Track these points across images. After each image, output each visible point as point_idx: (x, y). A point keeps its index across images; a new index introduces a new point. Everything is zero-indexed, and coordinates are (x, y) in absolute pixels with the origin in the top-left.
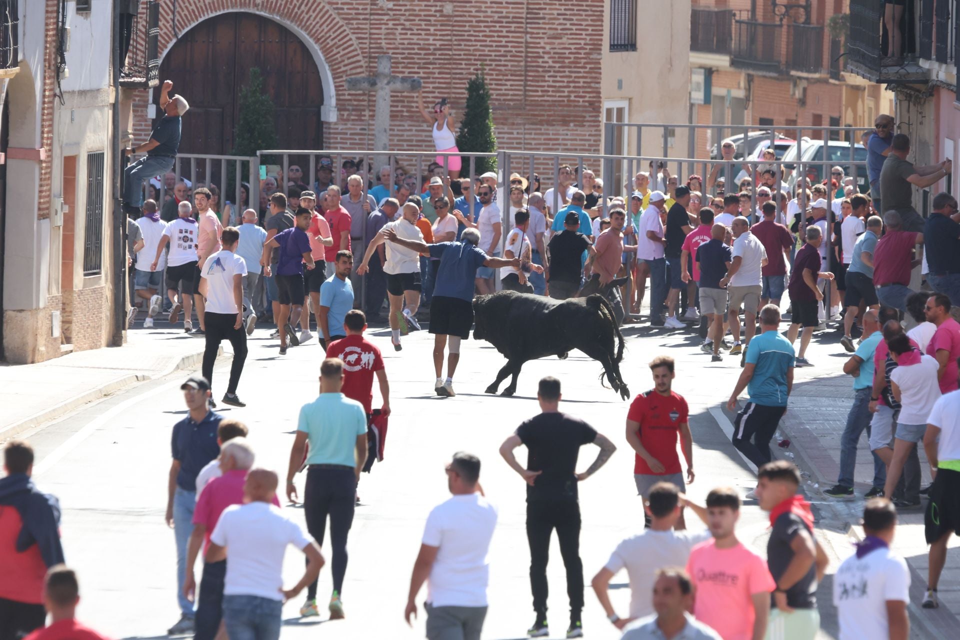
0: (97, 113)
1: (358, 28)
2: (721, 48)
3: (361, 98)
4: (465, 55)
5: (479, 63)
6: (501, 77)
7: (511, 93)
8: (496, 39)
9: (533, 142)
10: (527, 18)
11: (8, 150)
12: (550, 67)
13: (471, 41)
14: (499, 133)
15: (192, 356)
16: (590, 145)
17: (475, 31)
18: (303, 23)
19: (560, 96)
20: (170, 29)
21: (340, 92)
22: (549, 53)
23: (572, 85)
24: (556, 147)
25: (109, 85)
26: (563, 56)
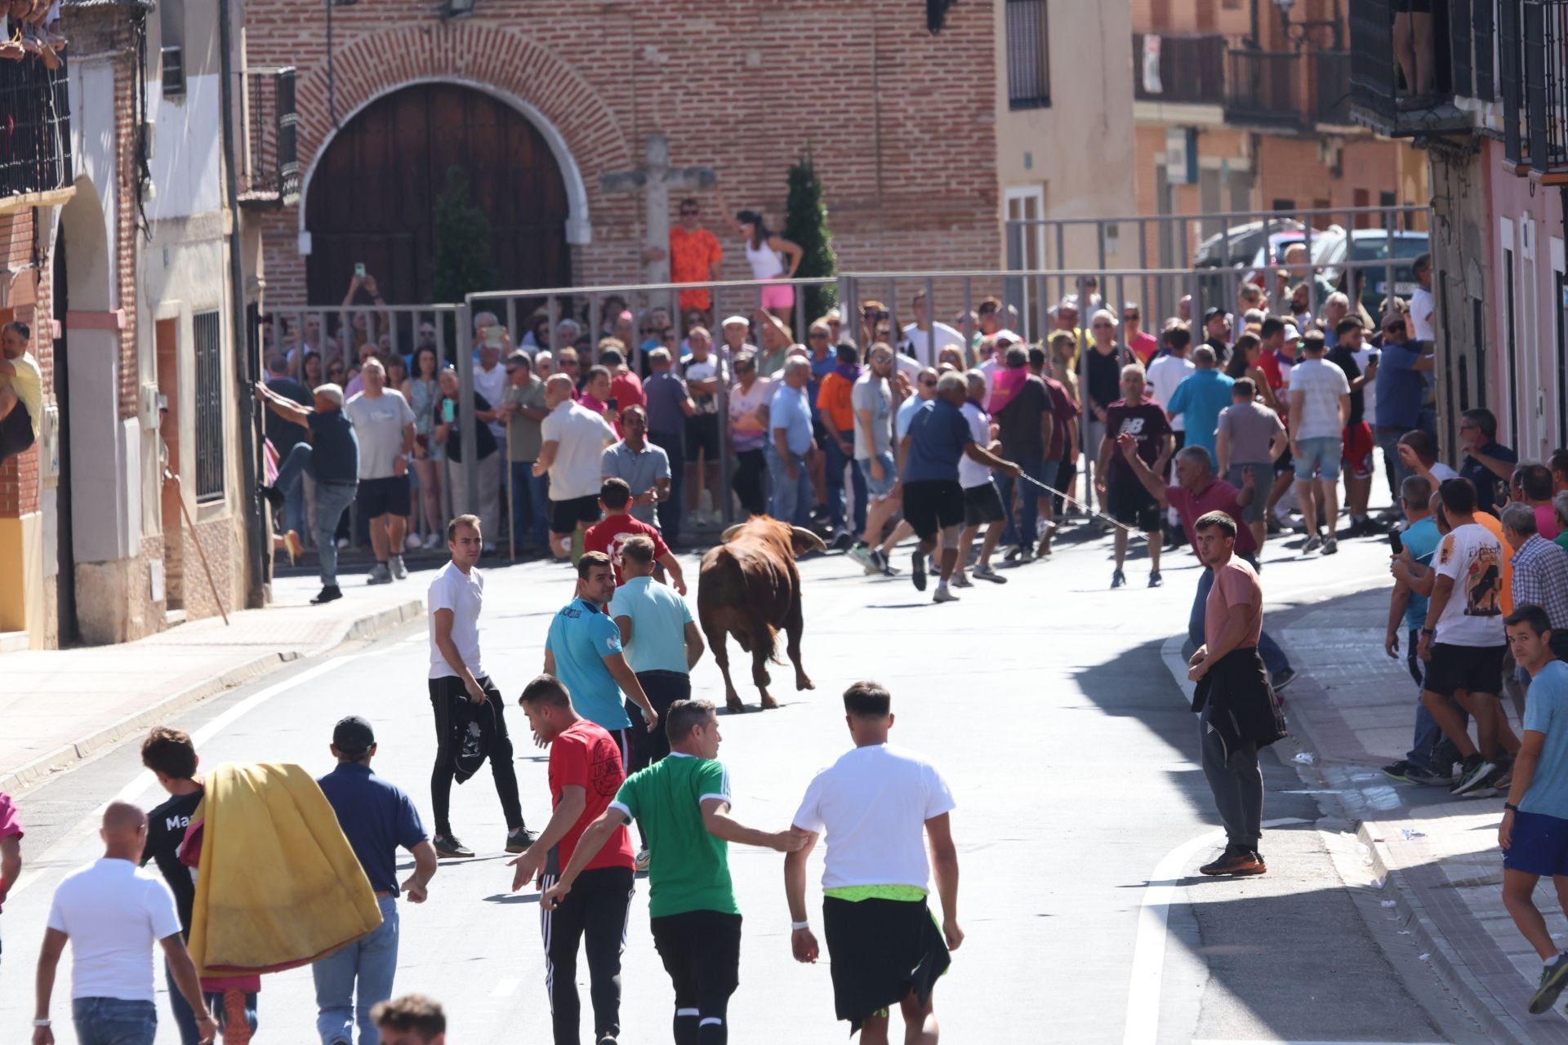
0: (204, 249)
1: (617, 97)
2: (1208, 94)
3: (627, 204)
4: (784, 128)
5: (805, 139)
6: (840, 160)
7: (857, 183)
8: (830, 101)
9: (897, 257)
10: (876, 67)
11: (69, 317)
12: (916, 139)
13: (790, 106)
14: (844, 246)
15: (371, 618)
16: (985, 258)
17: (797, 91)
18: (531, 93)
19: (934, 185)
20: (326, 114)
21: (595, 198)
22: (912, 118)
23: (952, 165)
24: (933, 263)
25: (222, 206)
26: (935, 121)
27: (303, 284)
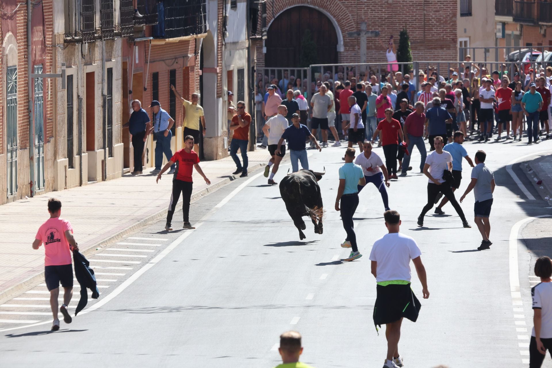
0: (241, 51)
1: (352, 11)
2: (509, 14)
3: (354, 41)
4: (398, 20)
5: (404, 24)
6: (413, 30)
7: (418, 36)
8: (411, 13)
9: (428, 57)
10: (424, 4)
11: (203, 69)
12: (435, 24)
13: (400, 14)
14: (414, 54)
16: (453, 58)
17: (402, 10)
18: (328, 9)
19: (439, 37)
20: (271, 14)
21: (345, 39)
22: (434, 18)
23: (444, 32)
24: (438, 59)
25: (246, 39)
26: (440, 19)
27: (264, 61)
